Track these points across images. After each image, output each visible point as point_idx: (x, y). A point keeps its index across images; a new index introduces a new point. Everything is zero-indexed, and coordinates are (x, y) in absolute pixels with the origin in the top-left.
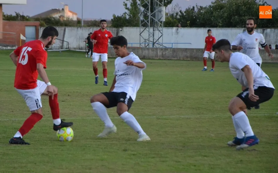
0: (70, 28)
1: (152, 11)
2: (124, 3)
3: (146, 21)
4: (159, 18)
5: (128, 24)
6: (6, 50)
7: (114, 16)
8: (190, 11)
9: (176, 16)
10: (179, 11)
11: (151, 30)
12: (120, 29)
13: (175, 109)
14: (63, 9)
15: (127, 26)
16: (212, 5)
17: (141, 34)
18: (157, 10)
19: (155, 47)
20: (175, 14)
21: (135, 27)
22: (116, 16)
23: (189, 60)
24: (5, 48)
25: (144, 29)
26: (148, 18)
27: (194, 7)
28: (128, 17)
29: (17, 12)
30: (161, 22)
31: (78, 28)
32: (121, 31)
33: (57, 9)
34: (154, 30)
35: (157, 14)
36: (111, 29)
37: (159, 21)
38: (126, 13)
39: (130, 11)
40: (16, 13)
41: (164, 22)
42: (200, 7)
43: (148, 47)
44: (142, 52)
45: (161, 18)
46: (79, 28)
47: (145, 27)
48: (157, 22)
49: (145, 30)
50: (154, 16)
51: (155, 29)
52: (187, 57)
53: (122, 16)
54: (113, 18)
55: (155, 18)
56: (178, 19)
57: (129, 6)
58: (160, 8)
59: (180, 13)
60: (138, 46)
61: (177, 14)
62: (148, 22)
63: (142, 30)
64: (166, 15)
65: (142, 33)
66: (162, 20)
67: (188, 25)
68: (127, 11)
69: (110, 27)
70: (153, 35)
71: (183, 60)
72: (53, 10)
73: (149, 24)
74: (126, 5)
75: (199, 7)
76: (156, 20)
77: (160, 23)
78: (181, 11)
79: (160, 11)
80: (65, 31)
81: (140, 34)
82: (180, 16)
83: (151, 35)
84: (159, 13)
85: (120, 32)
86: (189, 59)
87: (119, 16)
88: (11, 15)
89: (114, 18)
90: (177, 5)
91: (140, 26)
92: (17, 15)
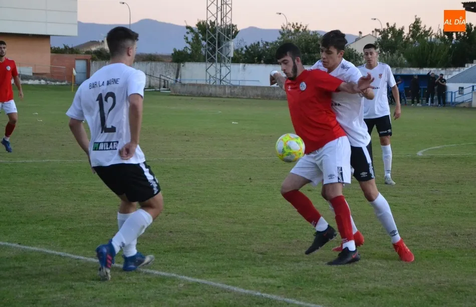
1: (219, 46)
2: (185, 36)
3: (213, 56)
4: (227, 53)
5: (189, 59)
6: (54, 85)
7: (175, 50)
8: (255, 47)
9: (241, 51)
11: (218, 66)
12: (182, 64)
15: (189, 61)
16: (279, 41)
17: (208, 71)
18: (224, 45)
19: (222, 84)
21: (198, 63)
22: (177, 50)
23: (260, 99)
24: (53, 83)
26: (215, 53)
27: (259, 43)
28: (189, 52)
29: (66, 45)
30: (229, 58)
32: (183, 66)
34: (221, 66)
35: (224, 49)
36: (172, 64)
37: (226, 56)
38: (187, 47)
40: (64, 45)
41: (232, 58)
42: (266, 42)
43: (215, 84)
45: (229, 54)
47: (211, 63)
48: (224, 57)
50: (221, 51)
52: (258, 96)
53: (184, 50)
54: (173, 52)
55: (222, 53)
57: (190, 40)
58: (227, 43)
59: (245, 48)
60: (204, 83)
61: (242, 49)
62: (215, 56)
63: (209, 65)
64: (234, 50)
65: (208, 69)
66: (230, 55)
67: (256, 61)
68: (188, 45)
69: (171, 62)
70: (220, 71)
72: (92, 42)
73: (216, 60)
74: (187, 38)
75: (264, 43)
76: (223, 55)
77: (227, 59)
79: (228, 46)
81: (206, 71)
82: (246, 52)
83: (219, 71)
84: (227, 48)
86: (260, 98)
87: (181, 50)
88: (59, 48)
89: (175, 52)
90: (242, 40)
91: (207, 61)
92: (66, 47)
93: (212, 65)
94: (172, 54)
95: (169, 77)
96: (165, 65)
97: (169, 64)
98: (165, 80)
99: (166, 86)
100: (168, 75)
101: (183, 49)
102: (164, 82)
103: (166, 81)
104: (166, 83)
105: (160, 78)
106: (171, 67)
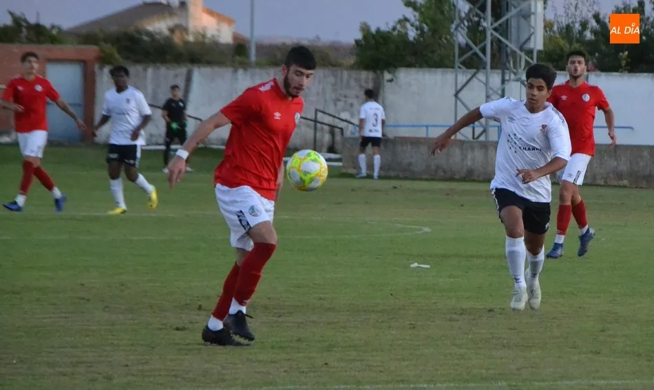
0: (207, 70)
1: (497, 15)
3: (476, 49)
4: (523, 39)
5: (410, 59)
7: (365, 29)
9: (581, 33)
10: (590, 15)
11: (495, 79)
12: (387, 76)
13: (576, 358)
14: (183, 5)
15: (410, 65)
17: (460, 95)
18: (513, 11)
20: (577, 26)
21: (440, 70)
22: (373, 30)
23: (625, 187)
25: (469, 76)
26: (485, 38)
28: (412, 34)
29: (18, 13)
30: (530, 53)
31: (236, 71)
32: (391, 81)
33: (161, 4)
34: (503, 81)
35: (513, 23)
36: (354, 74)
37: (521, 49)
38: (406, 20)
39: (421, 13)
40: (11, 14)
41: (539, 52)
43: (482, 138)
44: (464, 157)
45: (529, 39)
46: (241, 72)
47: (473, 71)
48: (514, 53)
49: (474, 79)
50: (504, 30)
51: (507, 77)
52: (620, 176)
53: (394, 29)
54: (359, 36)
55: (507, 39)
56: (590, 43)
58: (524, 5)
59: (593, 23)
61: (584, 25)
62: (484, 50)
63: (462, 78)
64: (545, 27)
65: (461, 89)
66: (531, 45)
67: (624, 64)
68: (410, 13)
69: (352, 68)
71: (606, 185)
72: (146, 5)
73: (488, 59)
76: (512, 46)
77: (524, 57)
78: (596, 17)
79: (526, 16)
80: (189, 80)
81: (456, 95)
82: (594, 32)
84: (522, 20)
85: (387, 85)
86: (625, 182)
87: (384, 28)
89: (365, 37)
91: (457, 64)
92: (18, 22)
93: (474, 75)
94: (357, 42)
95: (345, 115)
96: (335, 76)
97: (345, 73)
98: (332, 127)
99: (338, 147)
100: (344, 110)
101: (391, 25)
102: (332, 133)
103: (337, 131)
104: (338, 138)
105: (316, 121)
106: (353, 83)
